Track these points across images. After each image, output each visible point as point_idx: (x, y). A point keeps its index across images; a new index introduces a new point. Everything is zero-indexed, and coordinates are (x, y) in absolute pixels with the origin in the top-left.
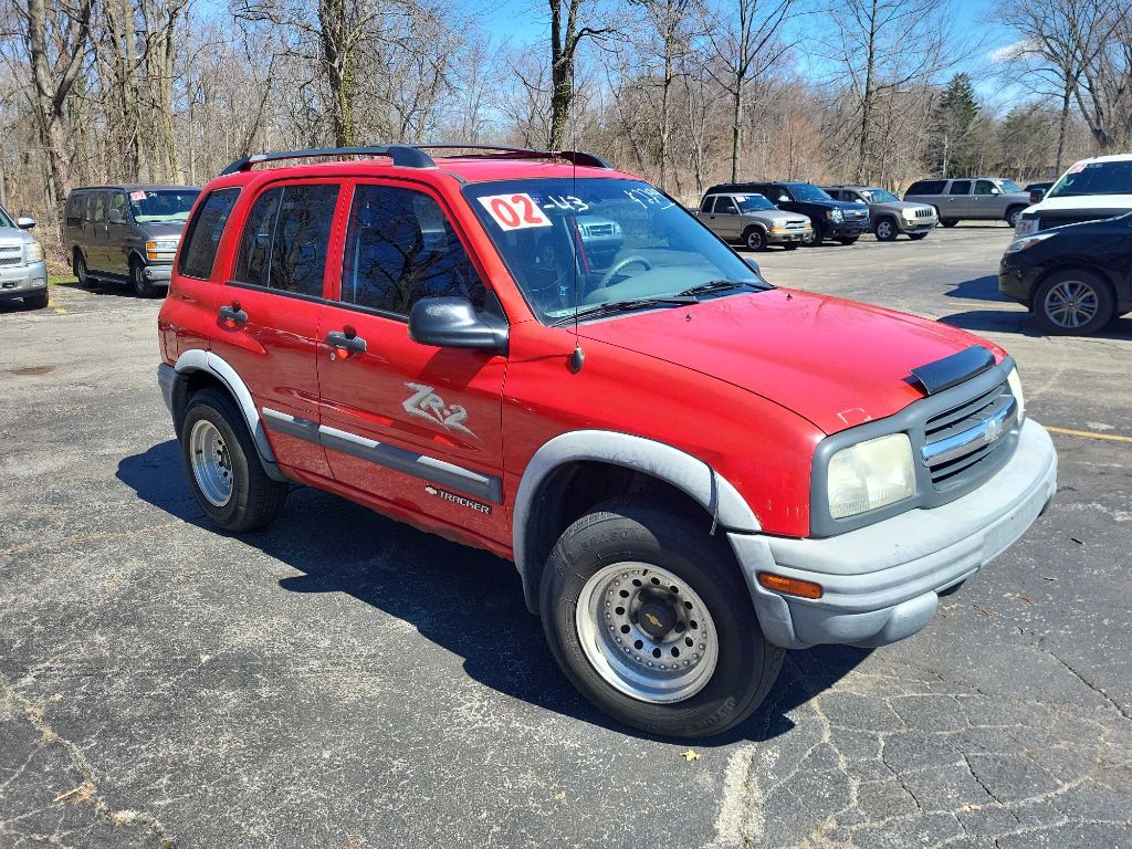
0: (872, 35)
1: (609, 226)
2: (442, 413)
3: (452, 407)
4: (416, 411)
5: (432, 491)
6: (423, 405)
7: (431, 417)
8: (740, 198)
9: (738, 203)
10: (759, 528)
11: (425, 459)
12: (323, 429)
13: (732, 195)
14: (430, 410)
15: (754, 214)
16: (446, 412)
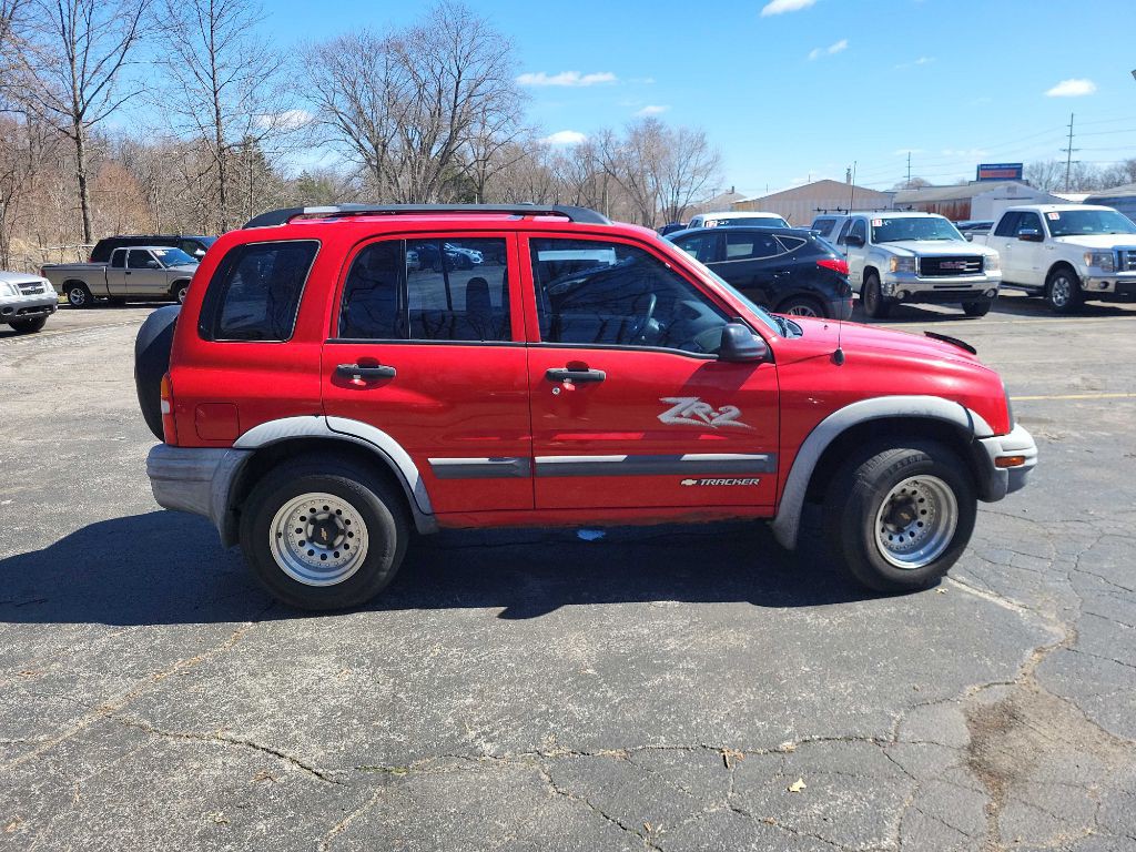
0: (215, 93)
1: (39, 284)
2: (709, 416)
3: (721, 409)
4: (678, 420)
5: (689, 482)
6: (684, 414)
7: (694, 422)
8: (160, 251)
9: (159, 258)
10: (992, 433)
11: (687, 457)
12: (539, 459)
13: (149, 249)
14: (694, 416)
15: (180, 268)
16: (713, 414)
